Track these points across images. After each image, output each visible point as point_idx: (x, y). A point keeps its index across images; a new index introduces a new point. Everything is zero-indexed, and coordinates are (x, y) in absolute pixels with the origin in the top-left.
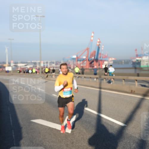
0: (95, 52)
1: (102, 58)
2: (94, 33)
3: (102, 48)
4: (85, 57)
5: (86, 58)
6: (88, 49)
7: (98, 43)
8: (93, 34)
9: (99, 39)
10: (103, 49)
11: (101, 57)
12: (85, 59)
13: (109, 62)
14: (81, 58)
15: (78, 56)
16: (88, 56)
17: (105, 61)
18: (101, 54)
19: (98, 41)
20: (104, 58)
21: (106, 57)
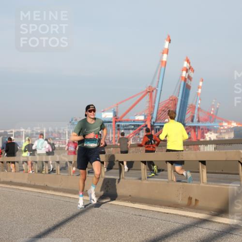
0: (174, 100)
1: (199, 121)
2: (170, 41)
3: (198, 88)
4: (142, 118)
5: (144, 121)
6: (150, 92)
7: (184, 74)
8: (167, 45)
9: (188, 61)
10: (200, 91)
11: (196, 119)
12: (143, 124)
13: (221, 133)
14: (127, 121)
15: (119, 115)
16: (152, 114)
17: (208, 130)
18: (193, 107)
19: (186, 64)
20: (206, 120)
21: (211, 118)
